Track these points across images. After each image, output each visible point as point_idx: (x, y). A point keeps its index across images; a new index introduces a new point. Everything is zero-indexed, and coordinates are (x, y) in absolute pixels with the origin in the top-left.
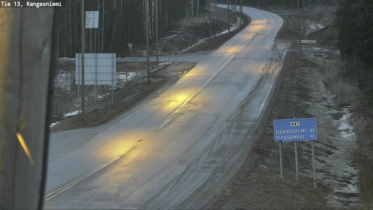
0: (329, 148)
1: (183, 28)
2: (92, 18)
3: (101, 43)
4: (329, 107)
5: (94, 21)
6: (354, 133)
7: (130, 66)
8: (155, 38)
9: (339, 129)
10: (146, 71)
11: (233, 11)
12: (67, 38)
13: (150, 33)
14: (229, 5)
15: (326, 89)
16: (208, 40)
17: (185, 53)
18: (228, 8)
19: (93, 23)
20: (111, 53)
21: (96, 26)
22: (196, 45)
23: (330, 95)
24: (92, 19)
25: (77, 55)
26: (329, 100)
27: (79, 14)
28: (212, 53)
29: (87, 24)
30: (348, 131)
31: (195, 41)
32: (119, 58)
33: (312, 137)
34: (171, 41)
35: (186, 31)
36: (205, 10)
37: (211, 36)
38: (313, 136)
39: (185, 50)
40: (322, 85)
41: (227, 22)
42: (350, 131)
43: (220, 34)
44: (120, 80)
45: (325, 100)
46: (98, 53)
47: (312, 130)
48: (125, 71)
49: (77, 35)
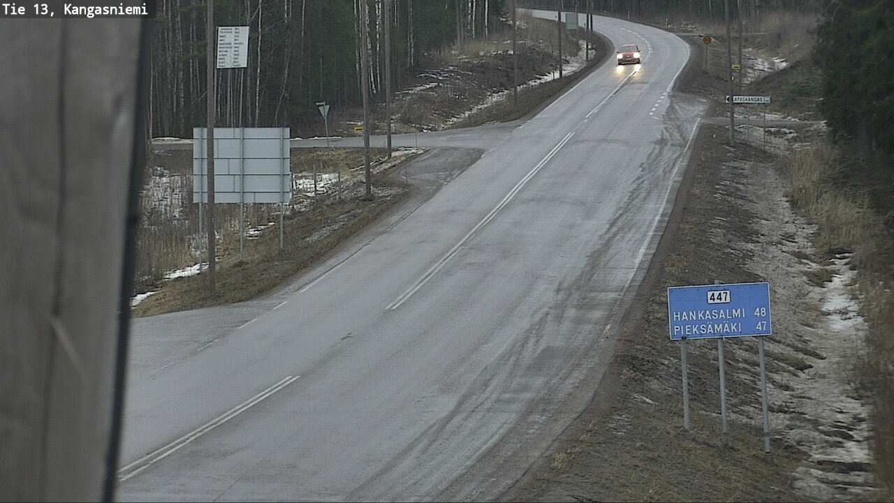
1: (451, 68)
2: (233, 44)
3: (253, 104)
5: (236, 49)
7: (324, 158)
8: (383, 90)
10: (362, 169)
11: (569, 27)
12: (172, 92)
13: (372, 79)
14: (562, 13)
16: (509, 95)
17: (455, 126)
18: (557, 18)
19: (235, 55)
20: (278, 127)
21: (243, 63)
22: (481, 109)
25: (196, 132)
27: (201, 35)
28: (521, 127)
31: (478, 97)
32: (296, 139)
34: (422, 98)
35: (457, 73)
36: (505, 24)
37: (518, 87)
39: (455, 120)
41: (556, 54)
43: (539, 81)
46: (246, 127)
49: (195, 85)
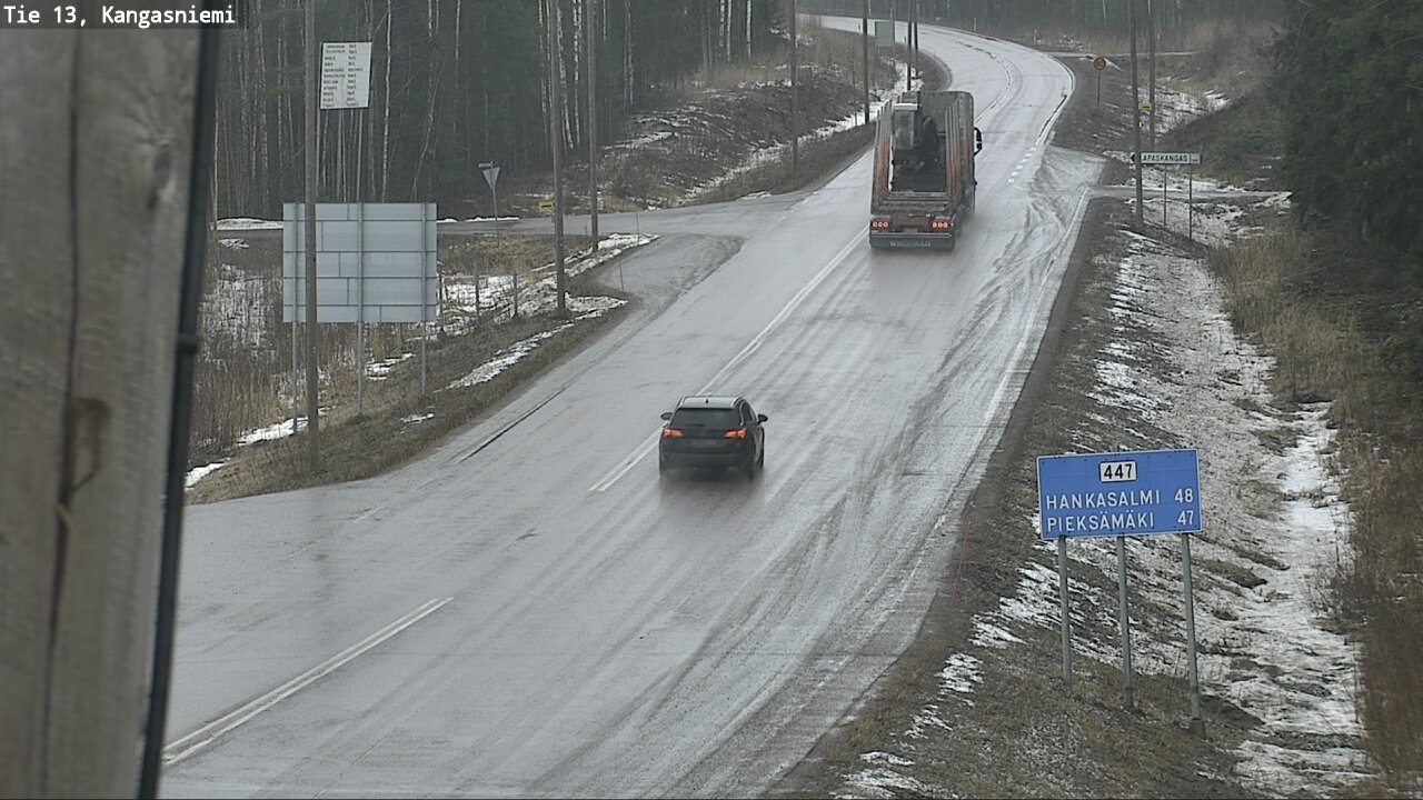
0: (1248, 564)
1: (693, 108)
2: (346, 69)
3: (379, 165)
4: (1247, 405)
5: (351, 79)
6: (1343, 507)
7: (491, 251)
8: (585, 144)
9: (1284, 491)
10: (550, 269)
11: (881, 43)
12: (249, 146)
13: (568, 128)
14: (869, 21)
15: (1236, 339)
16: (785, 151)
17: (699, 201)
18: (862, 31)
19: (349, 87)
20: (417, 202)
21: (362, 100)
22: (740, 173)
23: (1253, 362)
24: (346, 72)
25: (288, 209)
26: (1249, 382)
27: (295, 57)
28: (804, 202)
29: (327, 91)
30: (1322, 498)
31: (736, 155)
32: (447, 220)
33: (1184, 521)
34: (648, 157)
35: (702, 117)
36: (778, 39)
37: (799, 139)
38: (1188, 516)
39: (699, 190)
40: (1220, 322)
41: (859, 86)
42: (1329, 499)
43: (832, 129)
44: (453, 303)
45: (1232, 380)
46: (367, 202)
47: (1184, 496)
48: (469, 269)
49: (286, 134)
